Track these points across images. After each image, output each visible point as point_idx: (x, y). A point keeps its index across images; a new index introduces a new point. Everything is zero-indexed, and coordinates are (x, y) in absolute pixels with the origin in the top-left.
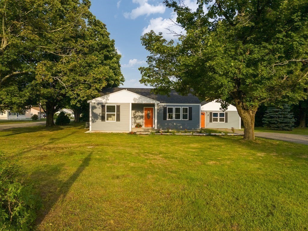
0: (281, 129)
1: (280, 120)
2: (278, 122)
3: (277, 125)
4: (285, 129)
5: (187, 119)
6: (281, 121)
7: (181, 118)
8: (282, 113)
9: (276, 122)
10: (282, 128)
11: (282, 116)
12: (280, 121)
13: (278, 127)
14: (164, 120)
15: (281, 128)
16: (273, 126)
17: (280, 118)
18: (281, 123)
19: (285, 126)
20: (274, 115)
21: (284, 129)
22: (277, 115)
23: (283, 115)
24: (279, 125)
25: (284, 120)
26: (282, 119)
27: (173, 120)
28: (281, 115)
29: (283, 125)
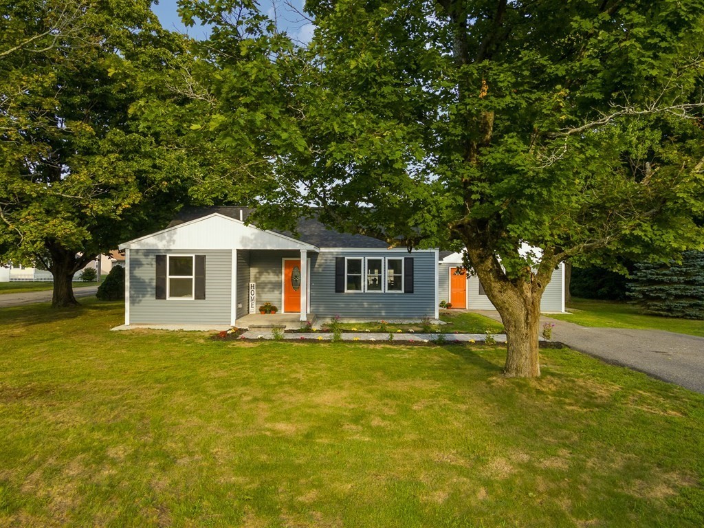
0: (680, 314)
1: (676, 289)
2: (669, 294)
3: (667, 303)
4: (689, 315)
5: (400, 289)
6: (679, 292)
7: (385, 289)
8: (682, 271)
9: (663, 296)
10: (683, 312)
11: (681, 278)
12: (673, 292)
13: (670, 310)
14: (336, 292)
15: (679, 311)
16: (656, 305)
17: (676, 283)
18: (678, 297)
19: (691, 306)
20: (658, 274)
21: (687, 315)
22: (665, 275)
23: (683, 276)
24: (673, 304)
25: (687, 289)
26: (682, 286)
27: (362, 293)
28: (676, 275)
29: (685, 303)
